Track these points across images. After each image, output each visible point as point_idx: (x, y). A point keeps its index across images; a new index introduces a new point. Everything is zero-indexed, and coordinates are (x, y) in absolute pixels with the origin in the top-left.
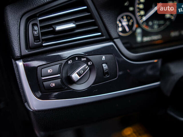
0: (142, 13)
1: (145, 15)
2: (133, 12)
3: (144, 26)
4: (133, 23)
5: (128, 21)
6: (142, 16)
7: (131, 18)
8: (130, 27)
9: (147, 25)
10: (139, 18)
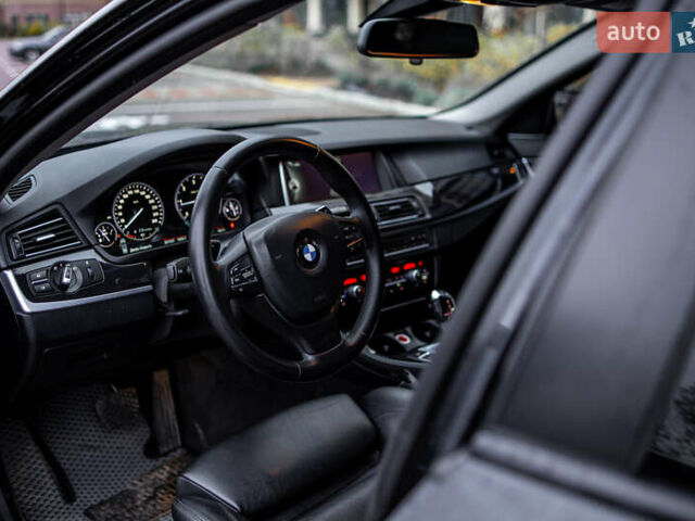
0: (123, 221)
1: (126, 223)
2: (112, 221)
3: (127, 235)
4: (114, 232)
5: (108, 231)
6: (123, 224)
7: (111, 228)
8: (112, 237)
9: (132, 234)
10: (119, 227)
